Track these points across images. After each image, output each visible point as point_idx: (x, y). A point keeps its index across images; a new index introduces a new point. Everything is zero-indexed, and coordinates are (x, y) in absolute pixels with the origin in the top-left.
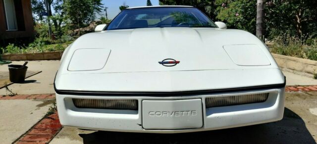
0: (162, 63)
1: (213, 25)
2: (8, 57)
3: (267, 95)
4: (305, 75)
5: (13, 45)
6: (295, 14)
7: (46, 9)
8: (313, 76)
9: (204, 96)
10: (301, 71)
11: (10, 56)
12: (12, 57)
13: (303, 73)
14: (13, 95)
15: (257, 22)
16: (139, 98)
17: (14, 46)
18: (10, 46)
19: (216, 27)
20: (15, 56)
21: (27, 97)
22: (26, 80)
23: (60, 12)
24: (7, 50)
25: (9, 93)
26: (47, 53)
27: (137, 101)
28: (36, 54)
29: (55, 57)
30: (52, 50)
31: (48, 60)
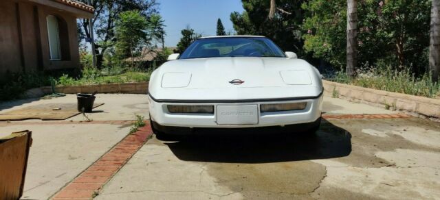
0: (232, 82)
1: (282, 55)
2: (61, 90)
3: (306, 103)
4: (378, 107)
5: (67, 75)
6: (396, 43)
7: (85, 34)
8: (385, 106)
9: (259, 103)
10: (376, 102)
11: (63, 88)
12: (65, 90)
13: (377, 105)
14: (89, 121)
15: (348, 51)
16: (215, 104)
17: (69, 77)
18: (64, 77)
19: (285, 56)
20: (69, 89)
21: (105, 122)
22: (93, 110)
23: (104, 36)
24: (60, 81)
25: (85, 119)
26: (104, 85)
27: (213, 106)
28: (92, 86)
29: (112, 90)
30: (109, 82)
31: (105, 93)
